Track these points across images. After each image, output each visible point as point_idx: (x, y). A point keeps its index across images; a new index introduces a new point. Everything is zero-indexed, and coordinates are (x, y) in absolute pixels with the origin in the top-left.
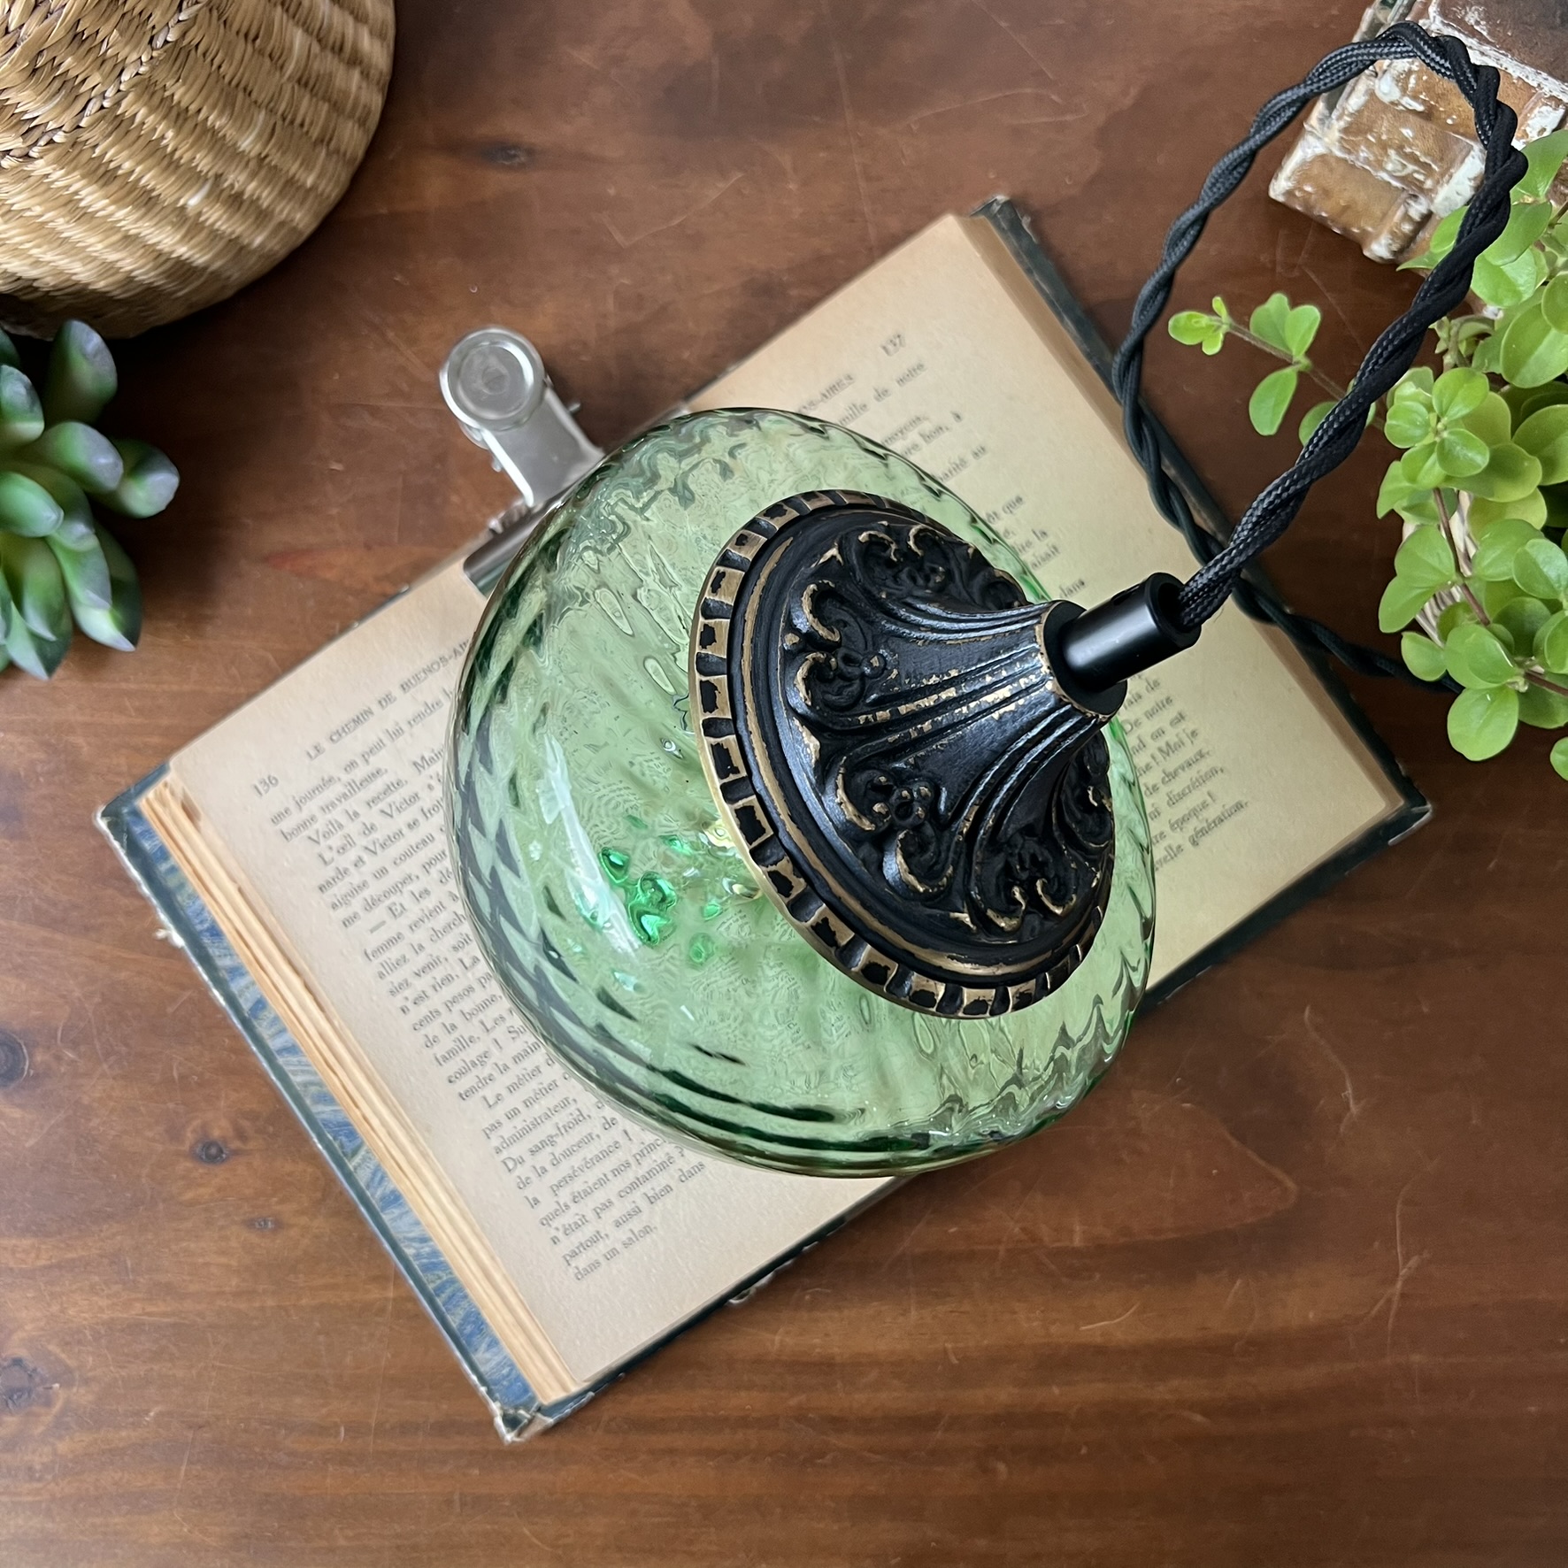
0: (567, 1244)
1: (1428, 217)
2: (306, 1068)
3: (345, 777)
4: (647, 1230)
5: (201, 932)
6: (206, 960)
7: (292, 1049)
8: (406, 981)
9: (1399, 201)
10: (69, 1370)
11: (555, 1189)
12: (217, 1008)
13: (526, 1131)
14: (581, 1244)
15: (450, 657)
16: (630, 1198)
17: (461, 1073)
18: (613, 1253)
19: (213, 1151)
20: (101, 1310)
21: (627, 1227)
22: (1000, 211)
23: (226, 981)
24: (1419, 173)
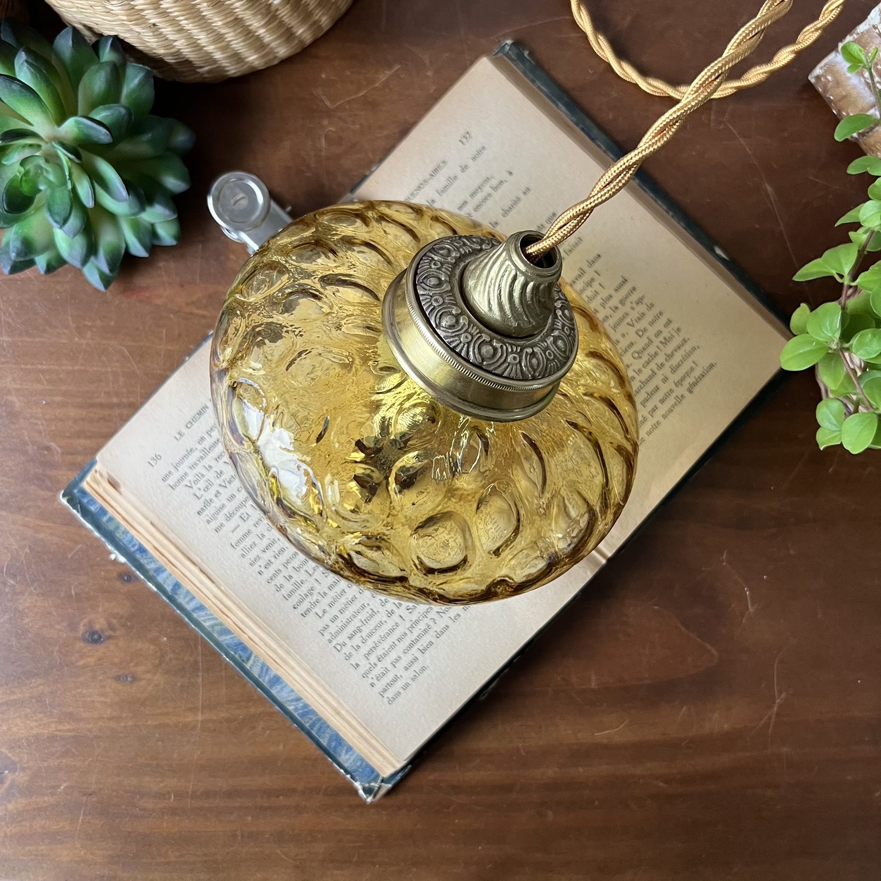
0: (380, 686)
2: (210, 617)
3: (200, 447)
4: (423, 669)
5: (134, 552)
6: (140, 567)
7: (201, 608)
8: (258, 556)
11: (367, 656)
12: (152, 593)
13: (344, 627)
14: (388, 684)
16: (411, 652)
17: (301, 602)
18: (406, 686)
21: (411, 670)
22: (510, 50)
23: (154, 576)
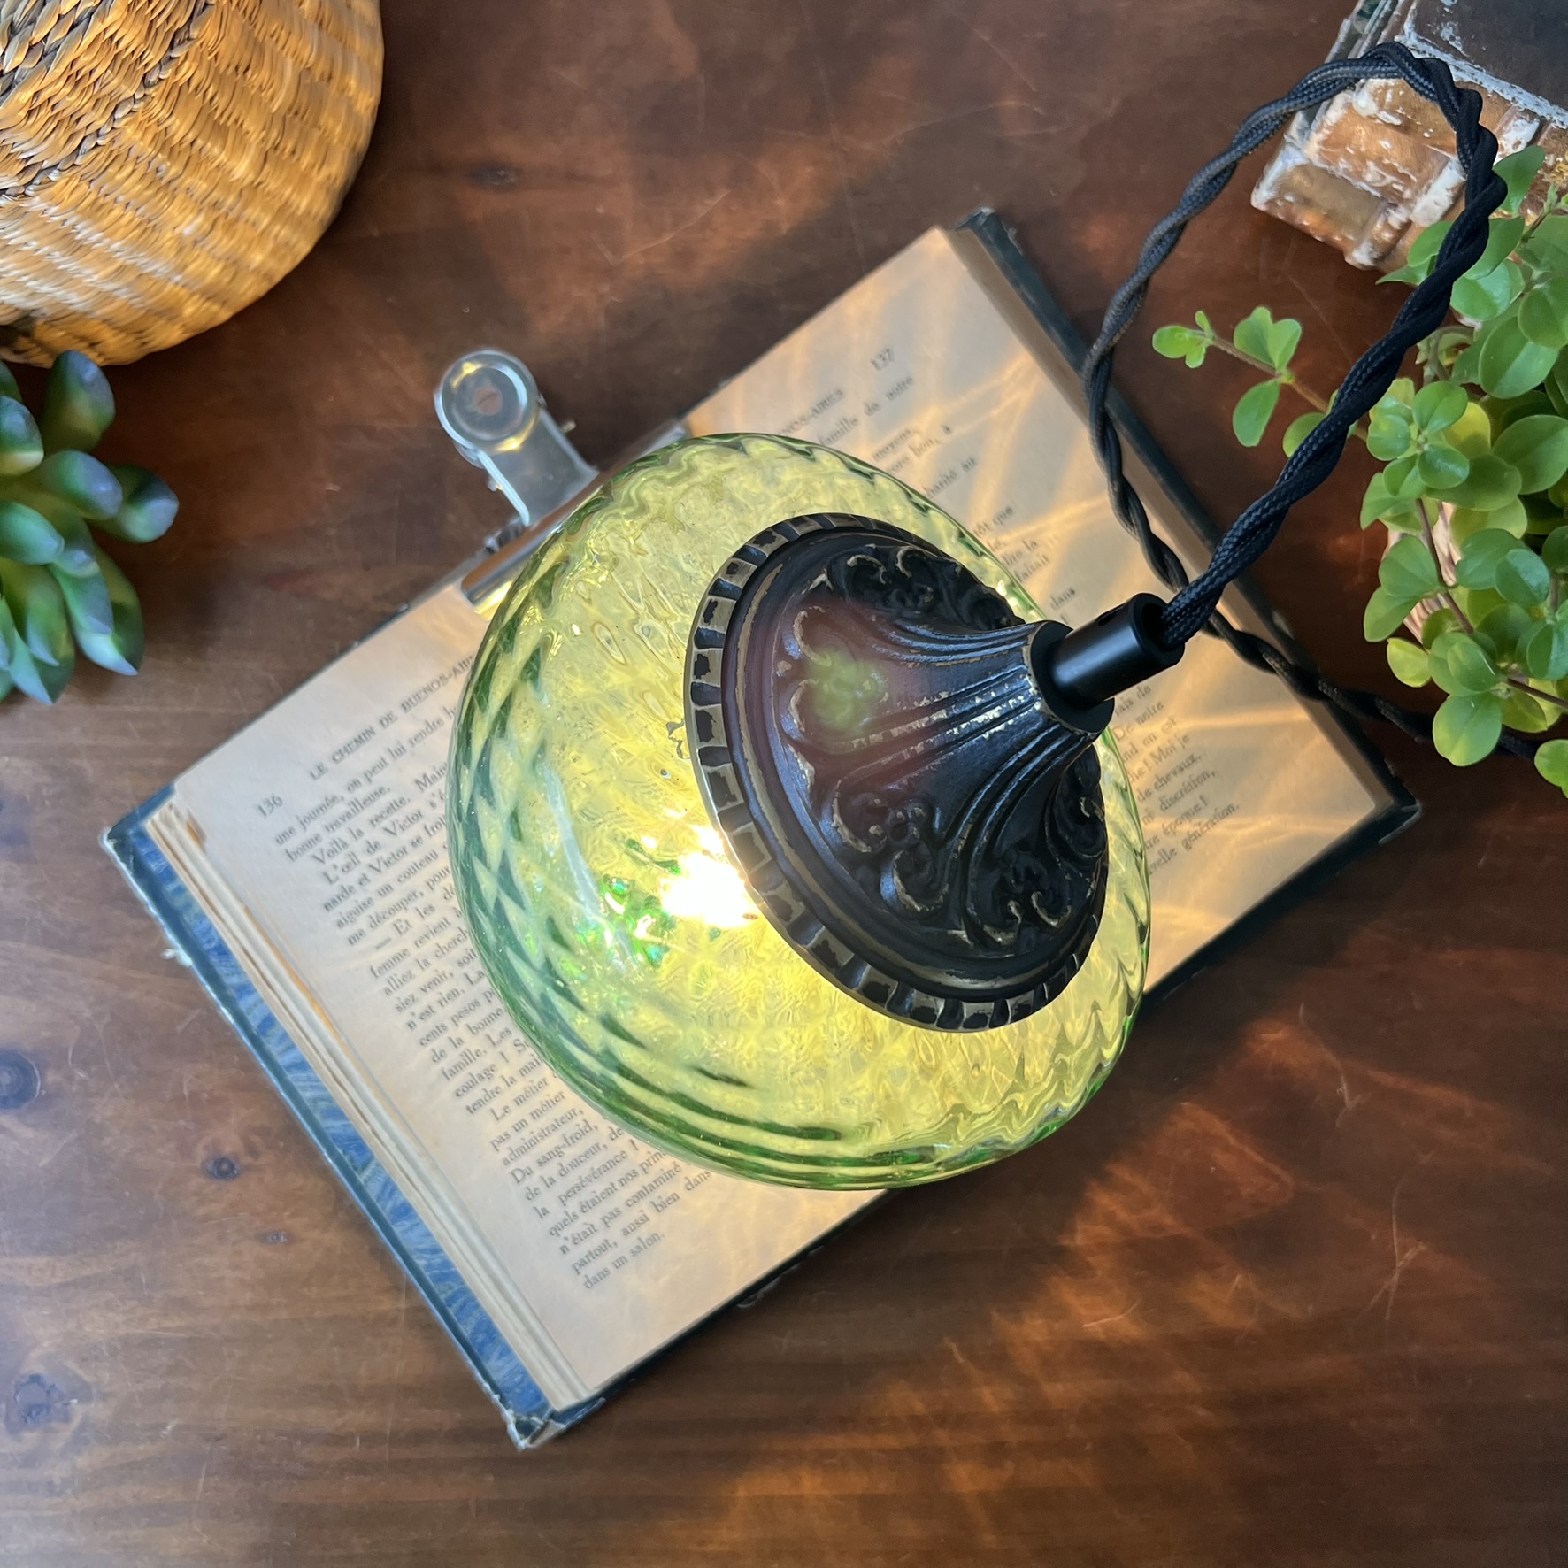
0: (577, 1253)
1: (1407, 225)
3: (348, 796)
4: (654, 1238)
5: (209, 950)
6: (214, 979)
7: (302, 1065)
8: (412, 996)
9: (1379, 209)
10: (86, 1386)
11: (564, 1199)
12: (226, 1026)
13: (532, 1143)
14: (590, 1253)
15: (450, 676)
17: (469, 1087)
18: (620, 1262)
19: (225, 1167)
20: (117, 1325)
22: (985, 224)
23: (235, 1000)
24: (1397, 183)
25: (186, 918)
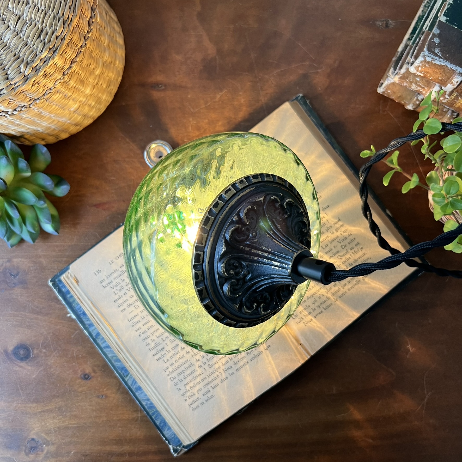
1: (423, 100)
2: (112, 352)
3: (121, 270)
4: (212, 397)
5: (80, 314)
6: (82, 322)
7: (108, 347)
8: (140, 327)
9: (415, 95)
10: (48, 441)
11: (185, 386)
12: (86, 336)
16: (207, 387)
17: (157, 353)
18: (203, 403)
19: (87, 376)
20: (56, 423)
21: (206, 396)
22: (300, 99)
24: (421, 89)
25: (74, 305)
